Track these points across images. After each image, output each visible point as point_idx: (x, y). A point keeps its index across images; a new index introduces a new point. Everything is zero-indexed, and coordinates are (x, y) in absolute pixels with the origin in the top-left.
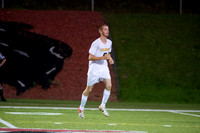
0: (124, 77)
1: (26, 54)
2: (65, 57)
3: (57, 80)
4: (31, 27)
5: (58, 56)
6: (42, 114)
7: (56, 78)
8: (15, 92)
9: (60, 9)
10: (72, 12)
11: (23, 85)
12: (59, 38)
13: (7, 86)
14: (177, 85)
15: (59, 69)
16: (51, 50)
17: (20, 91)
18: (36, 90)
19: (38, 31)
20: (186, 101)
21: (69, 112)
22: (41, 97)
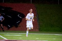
0: (41, 24)
1: (10, 17)
2: (22, 18)
3: (20, 25)
4: (12, 8)
5: (20, 17)
6: (15, 35)
7: (20, 24)
8: (7, 28)
9: (21, 3)
10: (25, 4)
11: (10, 26)
12: (21, 12)
13: (5, 27)
14: (57, 26)
15: (21, 21)
16: (18, 15)
17: (9, 28)
18: (14, 28)
19: (14, 10)
20: (60, 31)
21: (24, 35)
22: (15, 30)
